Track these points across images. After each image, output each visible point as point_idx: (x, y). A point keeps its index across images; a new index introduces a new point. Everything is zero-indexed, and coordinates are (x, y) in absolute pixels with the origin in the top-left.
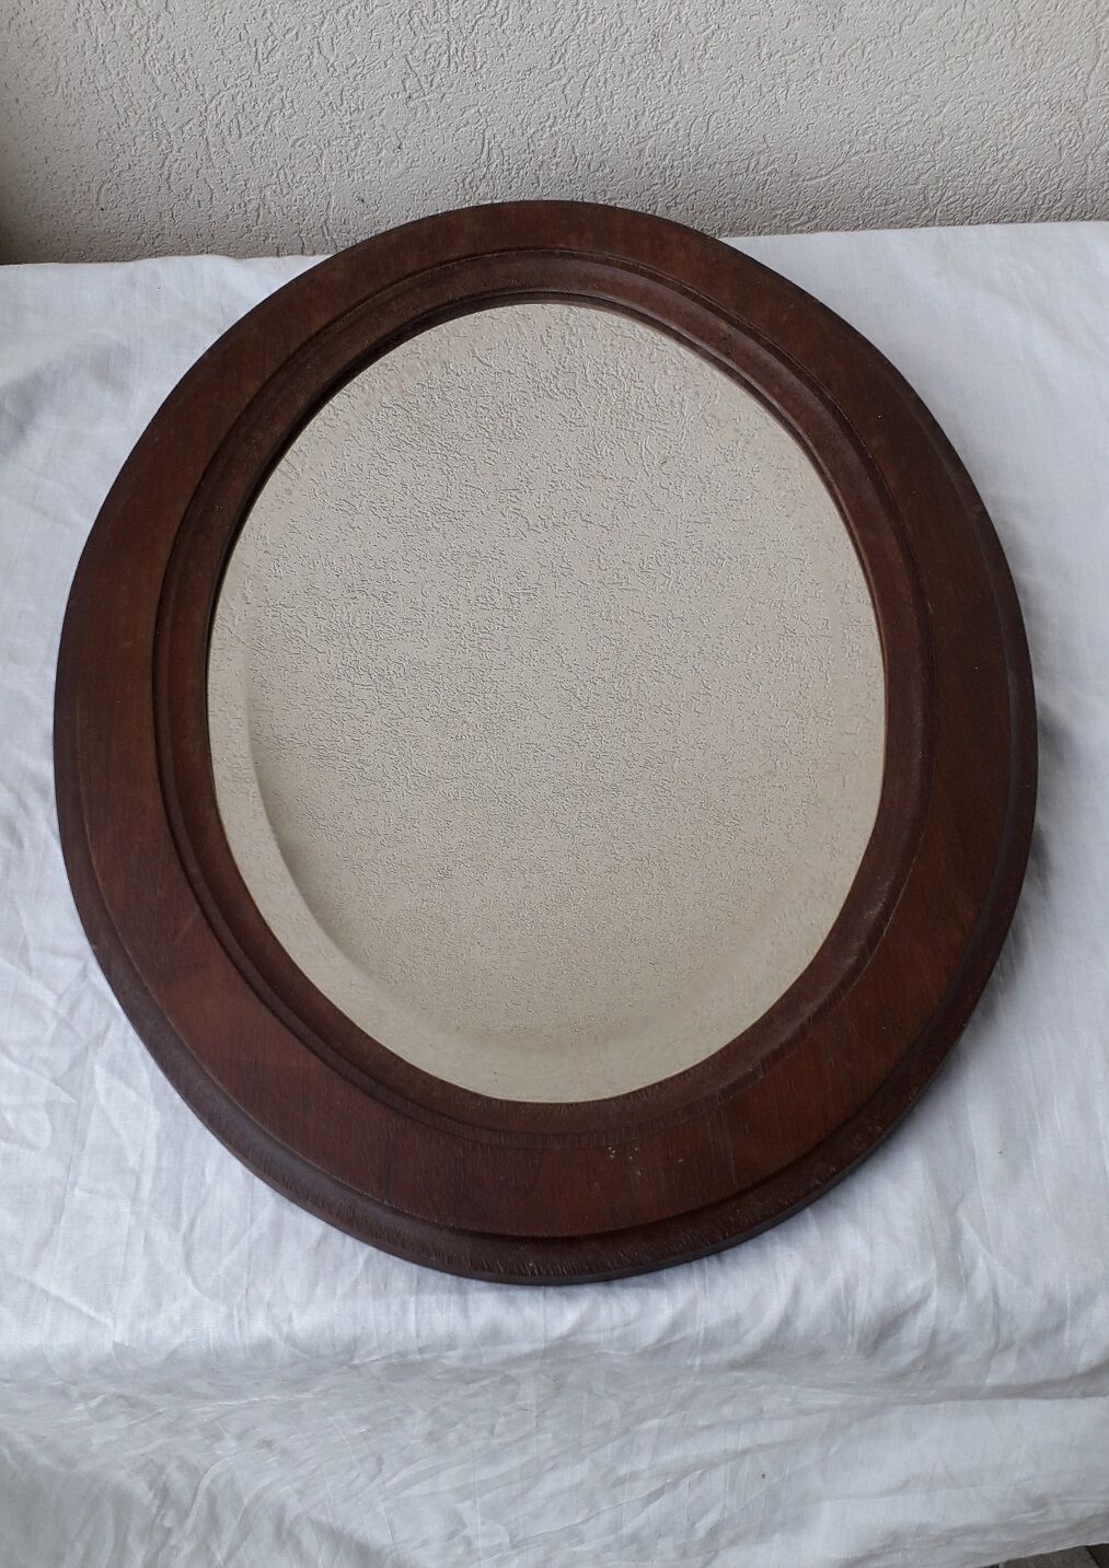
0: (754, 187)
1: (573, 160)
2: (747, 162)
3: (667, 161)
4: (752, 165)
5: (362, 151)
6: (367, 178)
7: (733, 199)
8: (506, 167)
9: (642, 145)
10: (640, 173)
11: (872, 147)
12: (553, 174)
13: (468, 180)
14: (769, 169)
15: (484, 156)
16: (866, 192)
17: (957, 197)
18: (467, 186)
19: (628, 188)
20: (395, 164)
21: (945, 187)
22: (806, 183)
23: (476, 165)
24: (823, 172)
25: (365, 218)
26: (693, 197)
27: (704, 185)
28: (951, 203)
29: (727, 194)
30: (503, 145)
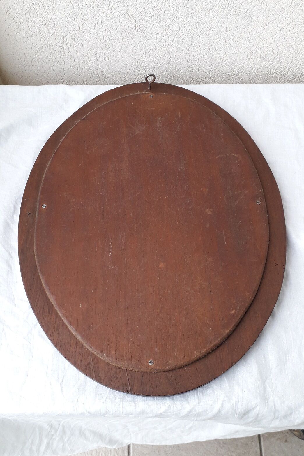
1: (170, 57)
2: (220, 60)
3: (197, 59)
4: (222, 60)
5: (109, 52)
6: (110, 60)
7: (215, 70)
8: (150, 58)
11: (257, 57)
12: (164, 61)
13: (139, 61)
15: (144, 55)
16: (254, 69)
17: (279, 71)
18: (138, 63)
20: (118, 56)
21: (276, 69)
22: (236, 66)
23: (141, 58)
24: (242, 63)
25: (108, 71)
28: (277, 73)
30: (149, 53)
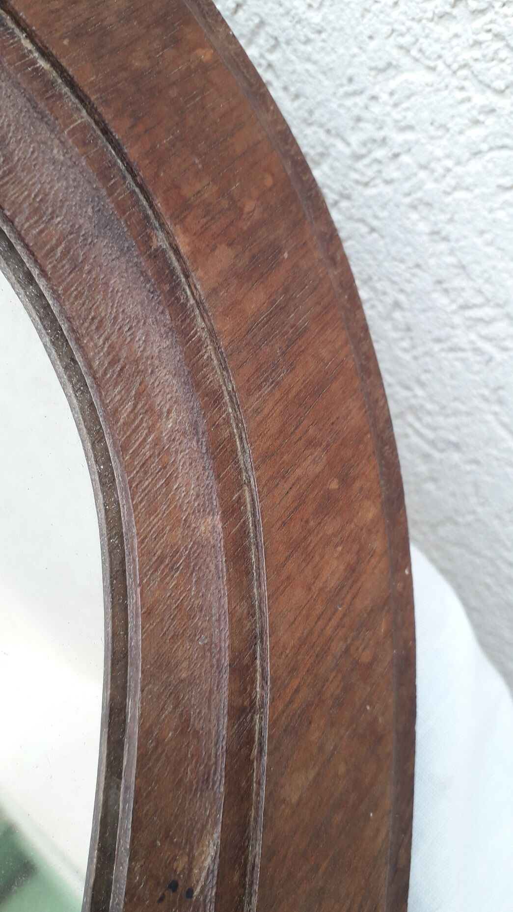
0: (442, 333)
9: (406, 61)
10: (348, 95)
14: (487, 347)
19: (308, 89)
26: (364, 229)
27: (395, 239)
29: (402, 291)
